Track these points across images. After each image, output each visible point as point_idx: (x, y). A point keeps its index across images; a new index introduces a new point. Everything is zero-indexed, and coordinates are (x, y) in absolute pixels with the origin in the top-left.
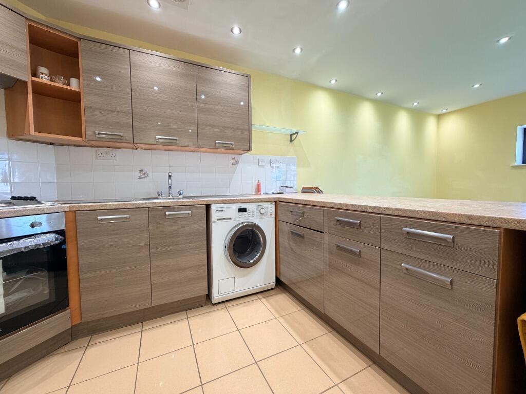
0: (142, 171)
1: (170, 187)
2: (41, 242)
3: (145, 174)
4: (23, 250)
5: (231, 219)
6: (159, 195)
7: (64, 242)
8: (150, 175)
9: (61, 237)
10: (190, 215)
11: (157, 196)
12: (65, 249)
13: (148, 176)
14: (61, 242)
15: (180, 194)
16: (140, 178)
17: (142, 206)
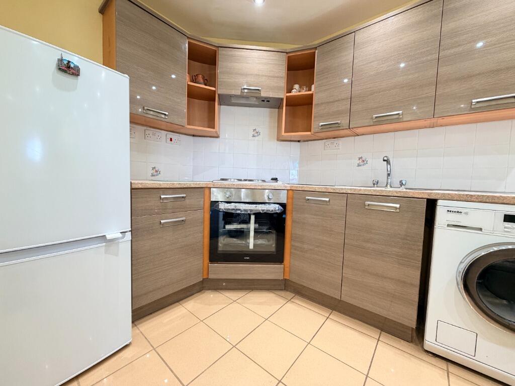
0: (361, 158)
1: (389, 175)
2: (271, 209)
3: (364, 161)
4: (261, 212)
5: (481, 229)
6: (374, 184)
7: (284, 212)
8: (370, 161)
9: (282, 208)
10: (398, 211)
11: (373, 185)
12: (285, 218)
13: (367, 163)
14: (282, 212)
15: (401, 184)
16: (359, 165)
17: (342, 192)
